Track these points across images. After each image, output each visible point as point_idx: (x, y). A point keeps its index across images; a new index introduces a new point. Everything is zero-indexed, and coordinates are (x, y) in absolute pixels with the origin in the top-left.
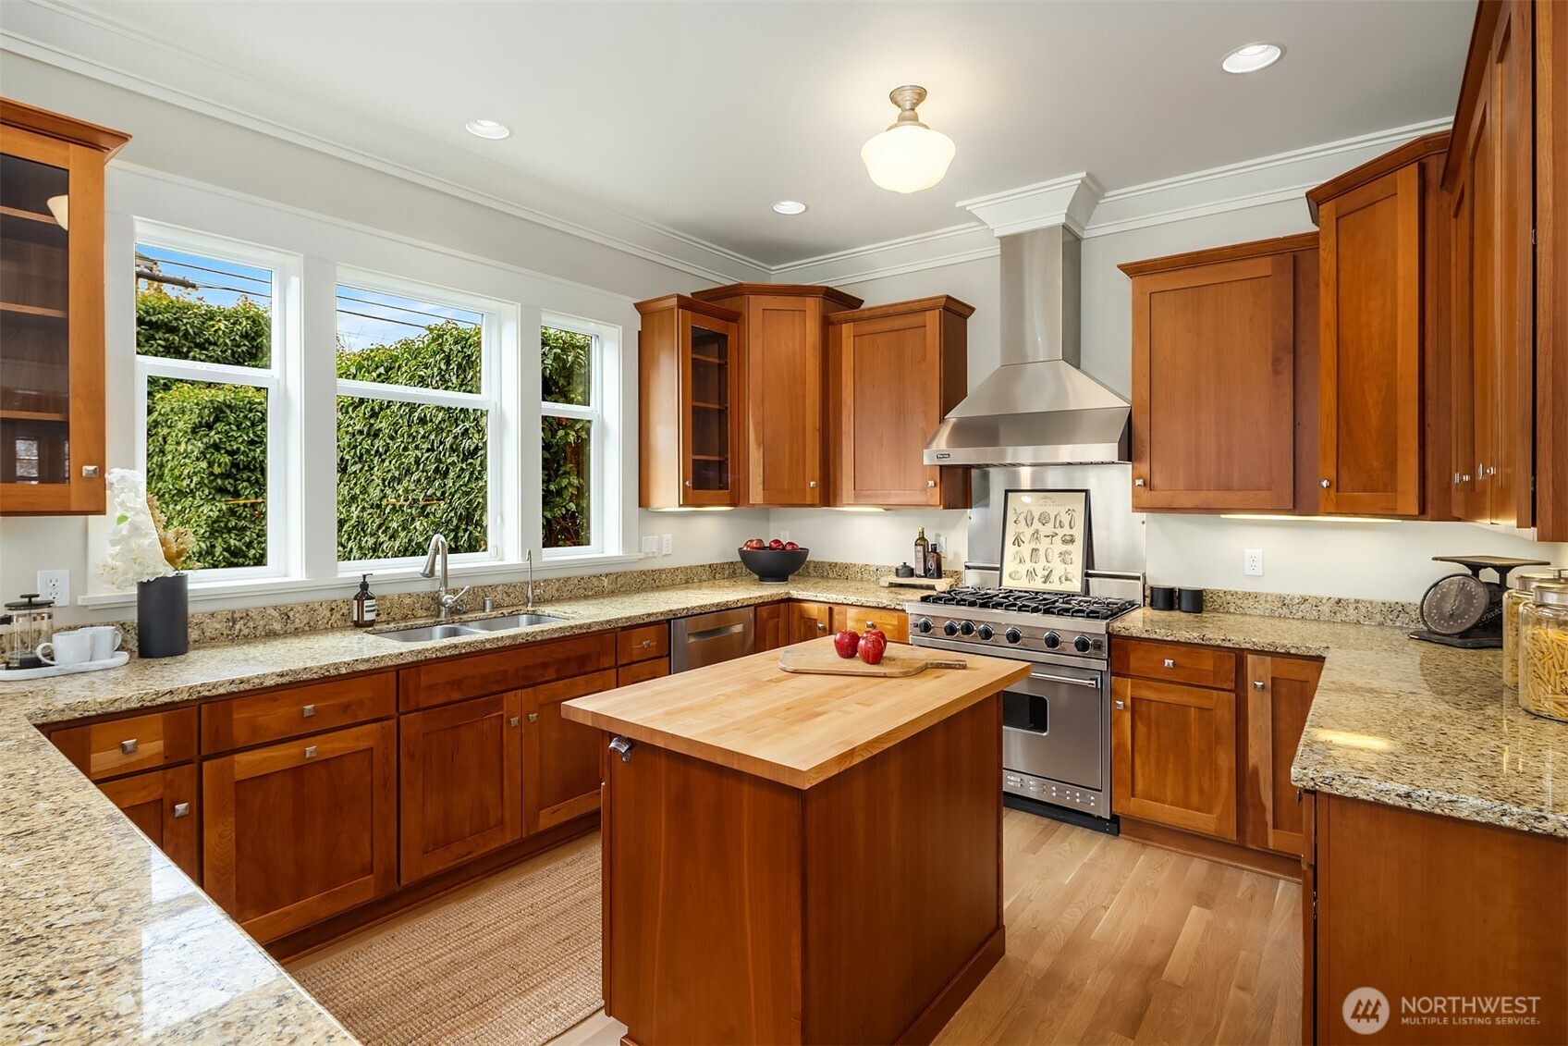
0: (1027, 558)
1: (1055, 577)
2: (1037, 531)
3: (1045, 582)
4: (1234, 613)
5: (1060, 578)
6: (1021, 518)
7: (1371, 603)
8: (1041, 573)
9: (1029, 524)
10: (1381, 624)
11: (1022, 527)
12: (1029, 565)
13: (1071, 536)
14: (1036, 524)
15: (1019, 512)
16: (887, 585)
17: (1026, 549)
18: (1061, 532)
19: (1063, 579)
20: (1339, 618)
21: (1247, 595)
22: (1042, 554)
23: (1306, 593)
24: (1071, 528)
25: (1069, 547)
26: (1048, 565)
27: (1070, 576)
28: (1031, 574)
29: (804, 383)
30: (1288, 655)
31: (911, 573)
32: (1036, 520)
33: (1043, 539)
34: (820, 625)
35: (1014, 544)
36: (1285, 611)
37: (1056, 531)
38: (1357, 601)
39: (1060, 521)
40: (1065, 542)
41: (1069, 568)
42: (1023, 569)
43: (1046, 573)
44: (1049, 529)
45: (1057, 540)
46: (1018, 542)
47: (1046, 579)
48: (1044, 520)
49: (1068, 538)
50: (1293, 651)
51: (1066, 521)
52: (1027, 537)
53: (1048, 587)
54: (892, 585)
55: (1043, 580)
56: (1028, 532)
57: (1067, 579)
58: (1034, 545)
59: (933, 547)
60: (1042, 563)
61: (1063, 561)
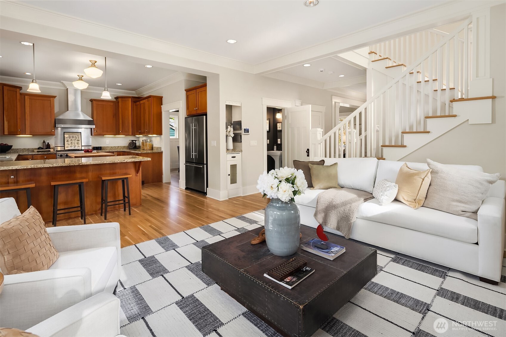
0: (70, 144)
4: (105, 150)
5: (77, 147)
11: (68, 138)
13: (79, 140)
14: (71, 138)
15: (67, 136)
16: (36, 151)
17: (70, 142)
18: (76, 139)
21: (107, 147)
22: (73, 143)
23: (114, 146)
24: (79, 138)
26: (75, 145)
28: (71, 147)
30: (119, 151)
31: (42, 149)
33: (73, 141)
36: (112, 148)
40: (77, 141)
41: (79, 145)
42: (69, 146)
44: (74, 139)
45: (76, 141)
46: (67, 141)
48: (73, 137)
51: (77, 137)
52: (70, 140)
55: (74, 147)
57: (79, 147)
58: (71, 142)
59: (48, 143)
60: (73, 144)
61: (78, 144)
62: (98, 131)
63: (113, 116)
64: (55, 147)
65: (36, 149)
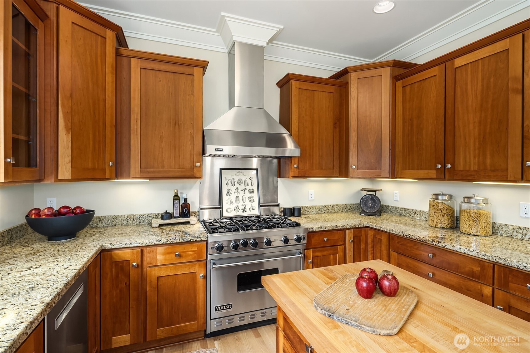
0: (234, 201)
1: (247, 209)
2: (237, 188)
3: (243, 212)
4: (307, 214)
5: (250, 209)
6: (229, 182)
7: (340, 205)
8: (241, 208)
9: (233, 185)
10: (342, 211)
11: (230, 186)
12: (235, 205)
13: (253, 189)
14: (237, 185)
15: (228, 179)
16: (157, 225)
17: (233, 197)
18: (248, 188)
19: (251, 209)
20: (333, 211)
21: (310, 207)
22: (240, 198)
24: (252, 186)
25: (252, 195)
26: (244, 203)
27: (254, 208)
28: (237, 209)
29: (105, 90)
31: (172, 217)
32: (236, 183)
33: (240, 192)
34: (134, 264)
35: (227, 195)
36: (320, 211)
37: (245, 187)
38: (337, 205)
39: (247, 183)
40: (250, 192)
41: (253, 204)
42: (232, 207)
43: (243, 207)
44: (242, 187)
45: (247, 191)
46: (229, 194)
47: (244, 210)
48: (240, 183)
49: (251, 190)
50: (360, 226)
51: (249, 182)
52: (233, 191)
53: (245, 214)
54: (160, 225)
55: (243, 210)
56: (233, 189)
57: (253, 209)
58: (236, 195)
59: (186, 200)
60: (241, 202)
61: (250, 201)
62: (300, 166)
63: (335, 124)
64: (200, 211)
65: (156, 216)
